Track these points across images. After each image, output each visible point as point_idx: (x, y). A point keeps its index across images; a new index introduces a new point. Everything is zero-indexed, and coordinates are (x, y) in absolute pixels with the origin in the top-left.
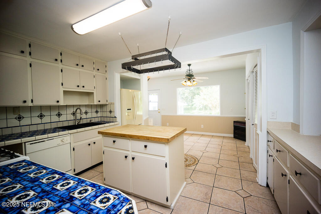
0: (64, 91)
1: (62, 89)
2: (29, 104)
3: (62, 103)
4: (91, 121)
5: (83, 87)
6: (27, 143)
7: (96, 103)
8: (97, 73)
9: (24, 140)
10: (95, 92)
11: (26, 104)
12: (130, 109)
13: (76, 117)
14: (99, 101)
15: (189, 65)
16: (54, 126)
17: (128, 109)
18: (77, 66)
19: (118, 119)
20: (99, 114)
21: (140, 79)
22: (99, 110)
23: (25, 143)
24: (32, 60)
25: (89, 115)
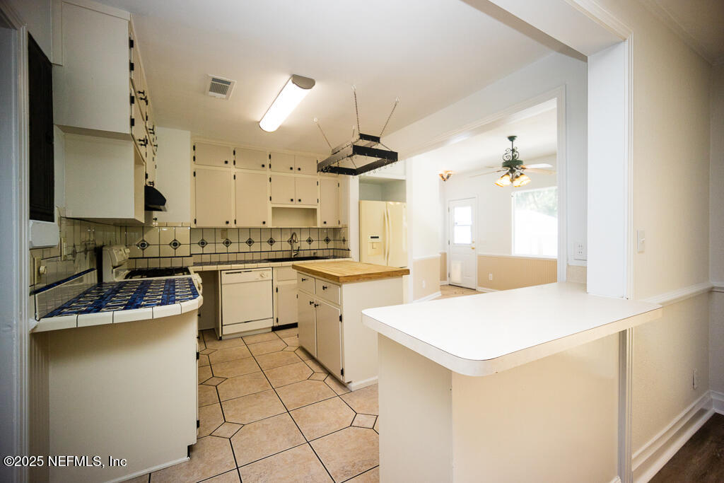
0: (273, 208)
1: (270, 206)
2: (232, 225)
3: (269, 225)
4: (314, 253)
5: (300, 200)
6: (222, 272)
7: (320, 225)
8: (321, 177)
9: (220, 267)
10: (318, 207)
11: (229, 226)
12: (378, 237)
13: (292, 247)
14: (325, 223)
15: (512, 138)
16: (265, 256)
17: (372, 237)
18: (291, 171)
19: (354, 253)
20: (331, 245)
21: (404, 179)
22: (331, 237)
23: (221, 271)
24: (237, 170)
25: (314, 245)
